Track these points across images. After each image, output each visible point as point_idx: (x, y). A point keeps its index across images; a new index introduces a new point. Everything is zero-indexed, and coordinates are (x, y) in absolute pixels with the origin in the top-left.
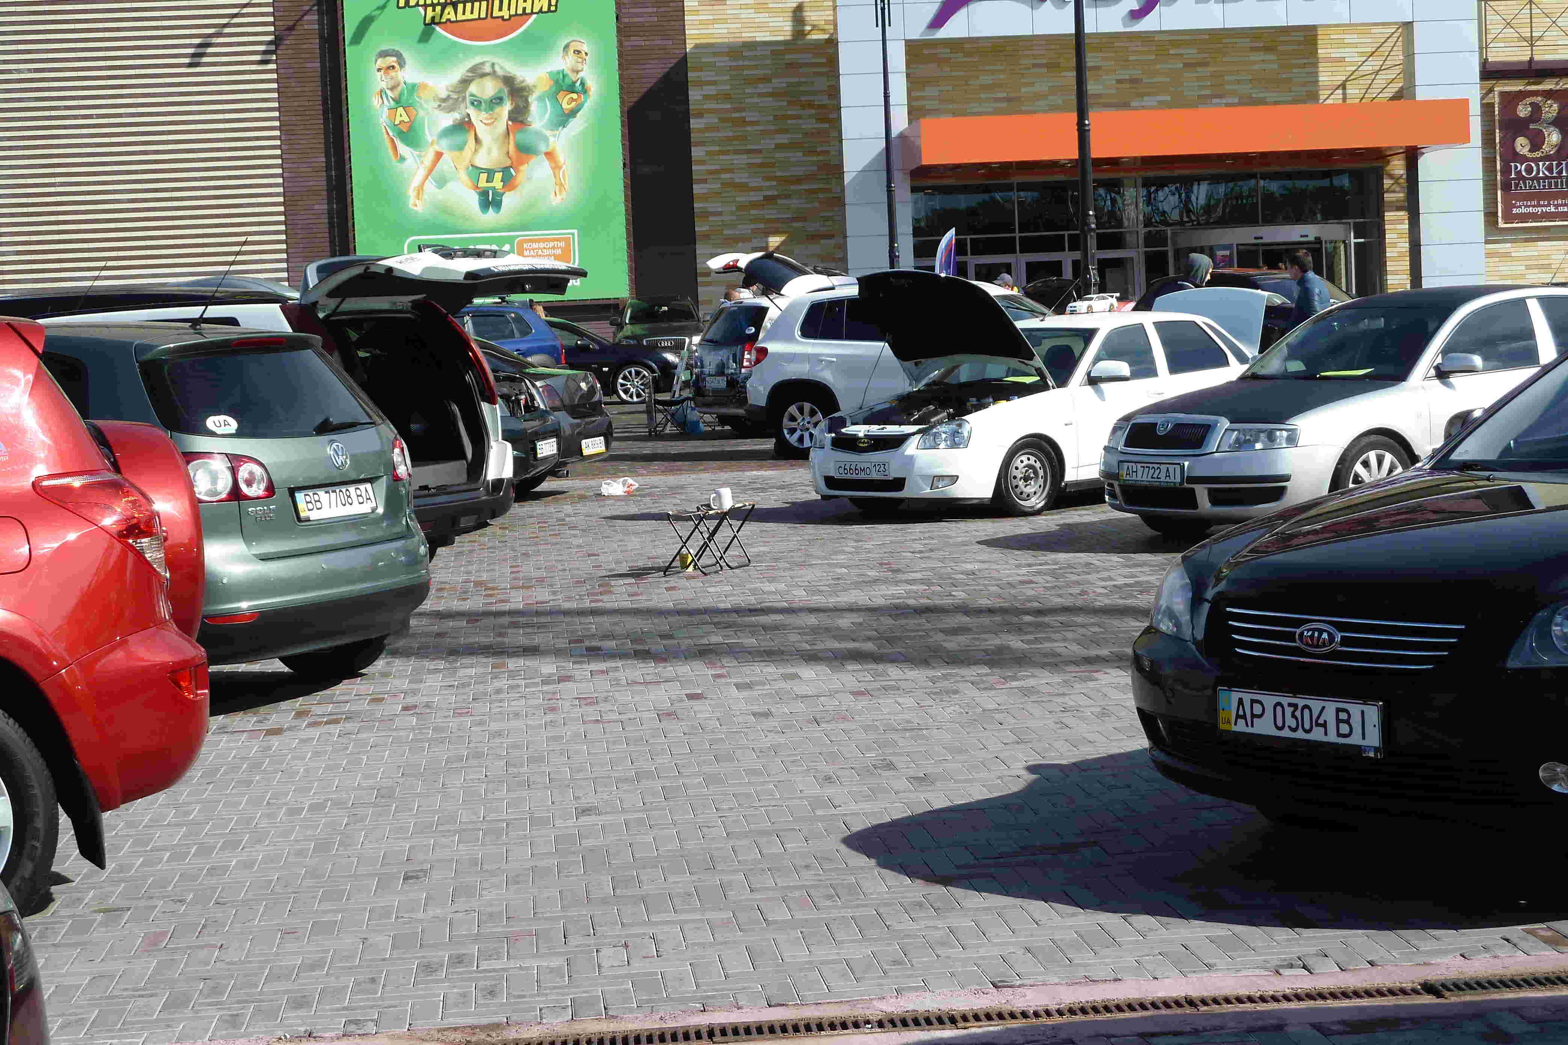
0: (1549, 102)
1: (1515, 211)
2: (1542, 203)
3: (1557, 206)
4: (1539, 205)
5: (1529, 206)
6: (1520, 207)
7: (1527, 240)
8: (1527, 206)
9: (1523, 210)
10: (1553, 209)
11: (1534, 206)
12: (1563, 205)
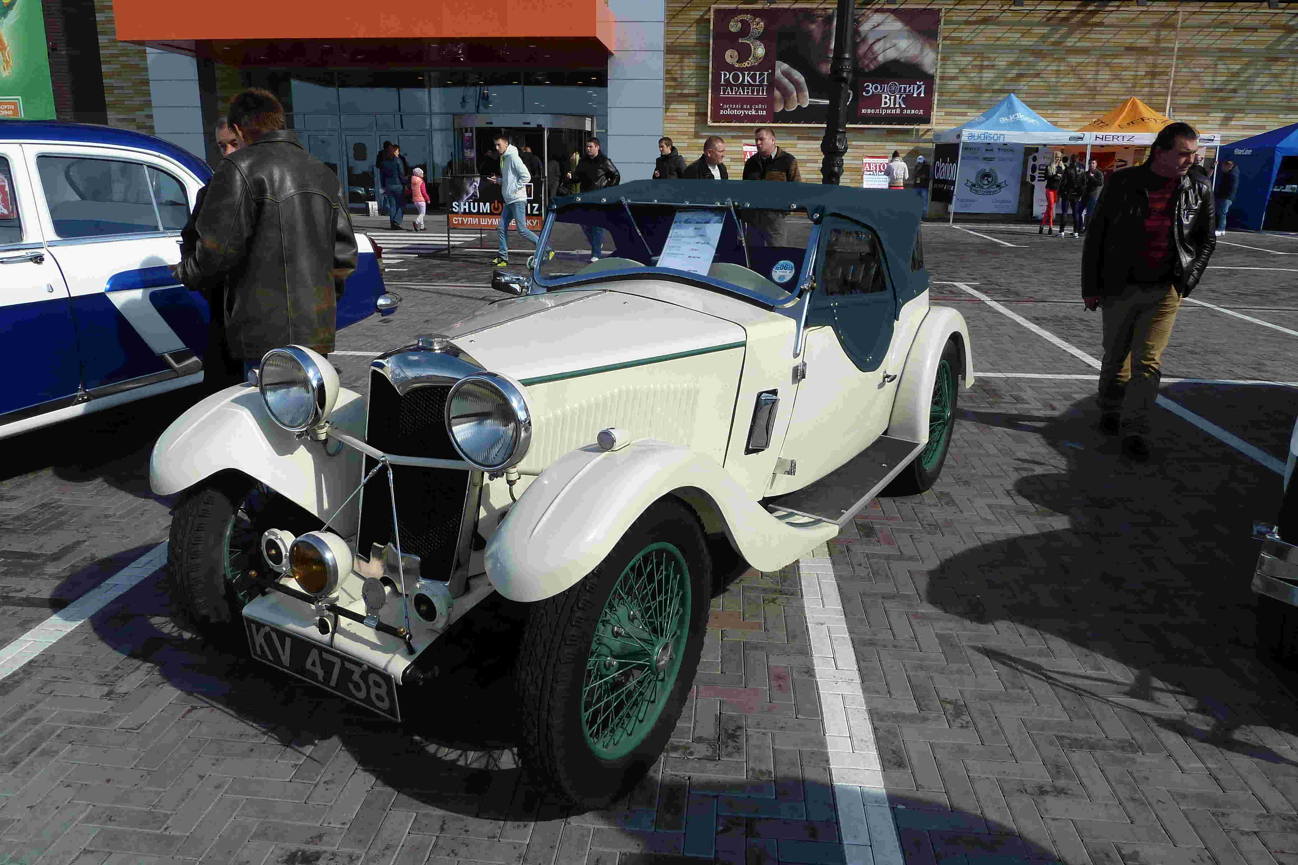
0: (757, 20)
1: (721, 112)
2: (745, 106)
3: (757, 110)
4: (742, 109)
5: (734, 109)
6: (727, 109)
7: (733, 137)
8: (732, 109)
9: (729, 112)
10: (754, 113)
11: (738, 109)
12: (762, 109)
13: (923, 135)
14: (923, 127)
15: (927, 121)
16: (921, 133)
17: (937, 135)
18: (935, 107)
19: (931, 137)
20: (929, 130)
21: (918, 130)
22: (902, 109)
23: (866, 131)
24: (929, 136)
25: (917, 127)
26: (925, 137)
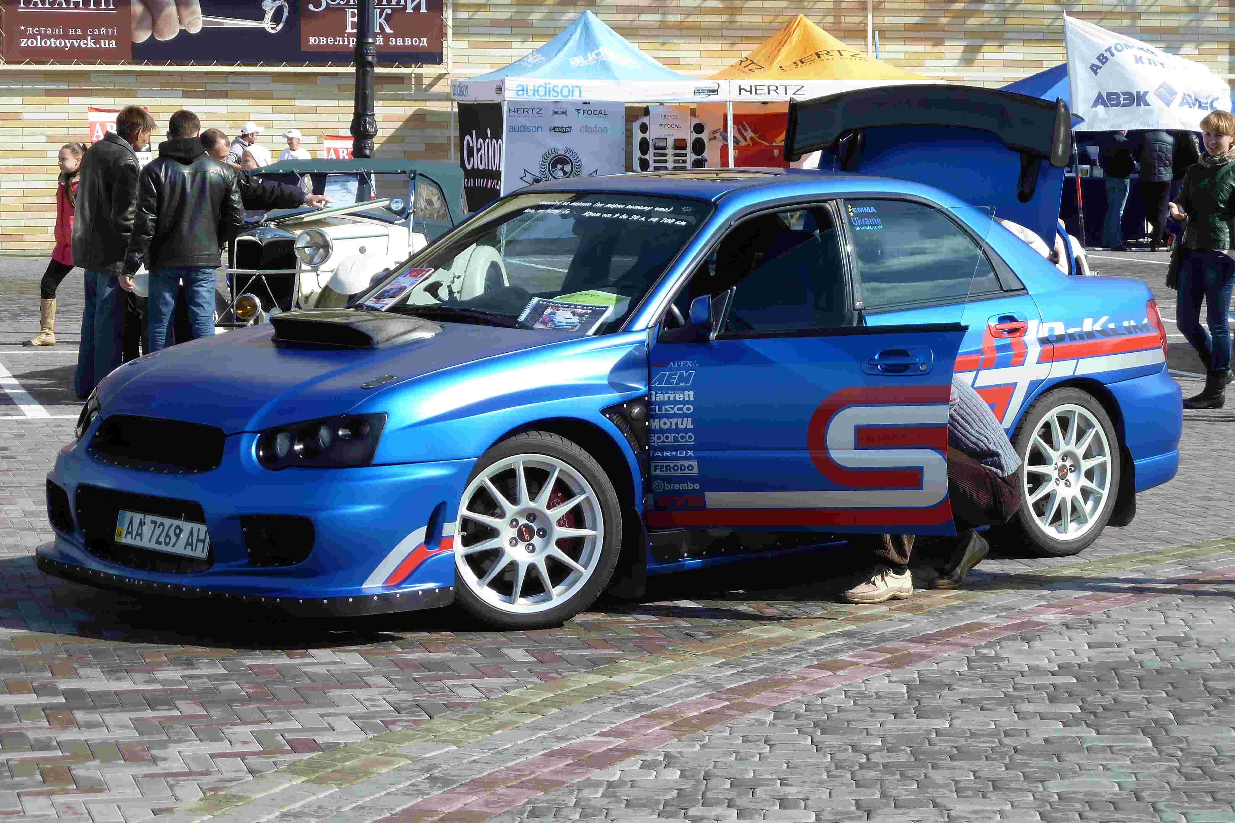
1: (23, 43)
2: (71, 31)
3: (97, 39)
4: (66, 36)
5: (49, 37)
6: (34, 37)
7: (49, 93)
8: (44, 37)
9: (39, 43)
10: (91, 44)
11: (56, 37)
12: (107, 38)
13: (431, 85)
14: (429, 71)
15: (436, 58)
16: (426, 82)
17: (460, 88)
18: (450, 32)
19: (448, 90)
20: (441, 77)
21: (419, 77)
22: (387, 37)
23: (319, 79)
24: (443, 87)
25: (418, 70)
26: (435, 89)
